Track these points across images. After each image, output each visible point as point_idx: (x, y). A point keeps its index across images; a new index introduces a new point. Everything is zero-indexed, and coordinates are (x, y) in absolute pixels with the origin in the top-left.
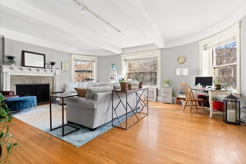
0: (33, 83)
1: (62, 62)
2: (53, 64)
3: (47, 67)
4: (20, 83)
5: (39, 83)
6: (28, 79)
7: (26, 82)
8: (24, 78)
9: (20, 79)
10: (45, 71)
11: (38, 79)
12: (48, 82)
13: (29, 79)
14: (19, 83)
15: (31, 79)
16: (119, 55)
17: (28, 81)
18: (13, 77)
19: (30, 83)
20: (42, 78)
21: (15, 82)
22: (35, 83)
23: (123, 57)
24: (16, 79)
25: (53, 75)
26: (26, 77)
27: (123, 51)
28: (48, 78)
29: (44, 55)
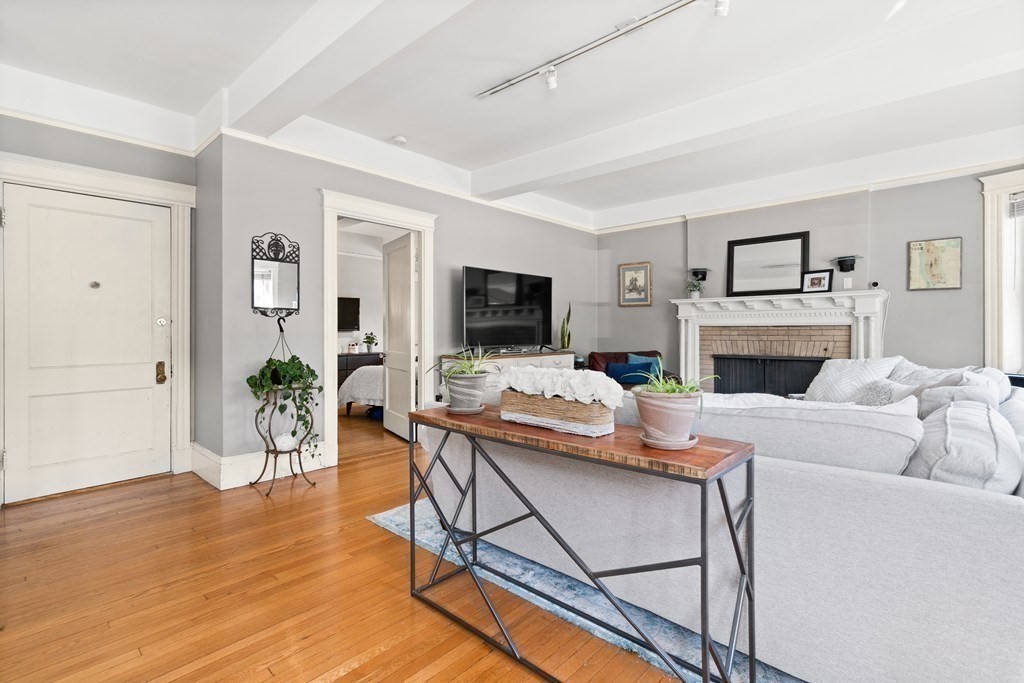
0: (762, 353)
1: (909, 244)
2: (846, 265)
4: (723, 350)
5: (786, 354)
6: (745, 338)
7: (740, 348)
8: (736, 333)
9: (724, 338)
11: (782, 338)
12: (826, 350)
13: (750, 338)
14: (720, 353)
15: (754, 338)
17: (745, 343)
18: (706, 333)
19: (752, 353)
20: (796, 333)
22: (768, 352)
24: (714, 338)
25: (848, 321)
26: (740, 333)
28: (825, 333)
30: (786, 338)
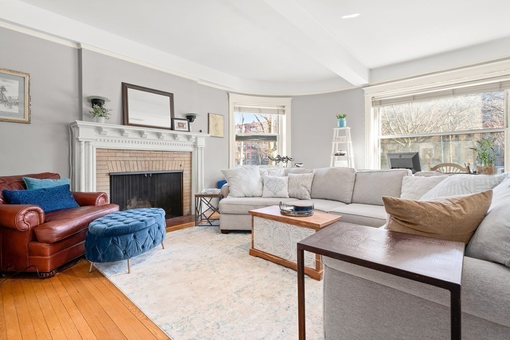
0: (147, 170)
1: (209, 114)
2: (190, 118)
3: (179, 126)
4: (118, 169)
5: (161, 170)
6: (135, 159)
7: (131, 166)
8: (128, 155)
9: (119, 159)
10: (174, 136)
11: (158, 159)
12: (181, 166)
13: (138, 159)
14: (116, 171)
15: (142, 159)
16: (360, 89)
17: (135, 162)
18: (102, 154)
19: (140, 170)
20: (166, 156)
21: (106, 167)
22: (151, 169)
23: (369, 94)
24: (110, 159)
25: (191, 149)
26: (131, 155)
27: (370, 78)
28: (181, 156)
29: (171, 96)
30: (161, 159)
